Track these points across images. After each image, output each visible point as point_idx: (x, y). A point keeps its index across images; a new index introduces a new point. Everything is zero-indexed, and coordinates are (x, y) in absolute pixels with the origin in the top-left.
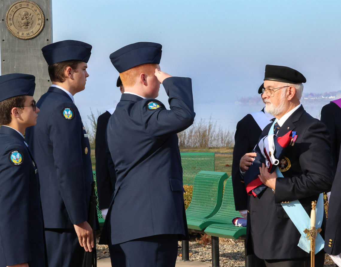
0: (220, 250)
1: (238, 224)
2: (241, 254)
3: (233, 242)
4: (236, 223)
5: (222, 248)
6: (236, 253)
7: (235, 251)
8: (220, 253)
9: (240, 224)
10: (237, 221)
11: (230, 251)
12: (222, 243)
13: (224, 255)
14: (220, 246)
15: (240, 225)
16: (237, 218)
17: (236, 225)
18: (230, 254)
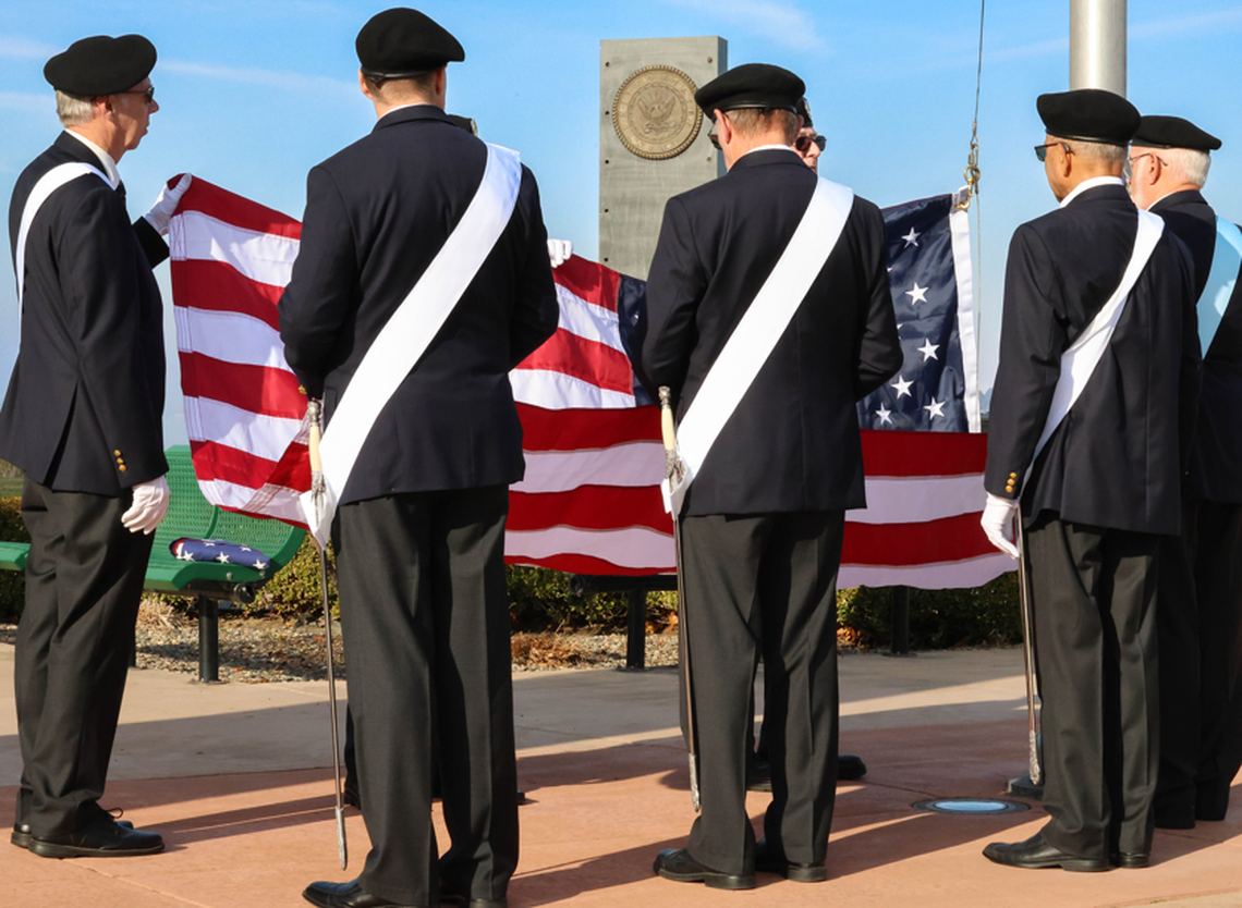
0: (137, 640)
1: (183, 554)
2: (188, 647)
3: (168, 624)
4: (179, 551)
5: (142, 636)
6: (175, 646)
7: (174, 642)
8: (139, 645)
9: (189, 553)
10: (181, 546)
11: (161, 643)
12: (142, 627)
13: (147, 650)
14: (137, 633)
15: (188, 556)
16: (182, 540)
17: (179, 557)
18: (163, 647)
